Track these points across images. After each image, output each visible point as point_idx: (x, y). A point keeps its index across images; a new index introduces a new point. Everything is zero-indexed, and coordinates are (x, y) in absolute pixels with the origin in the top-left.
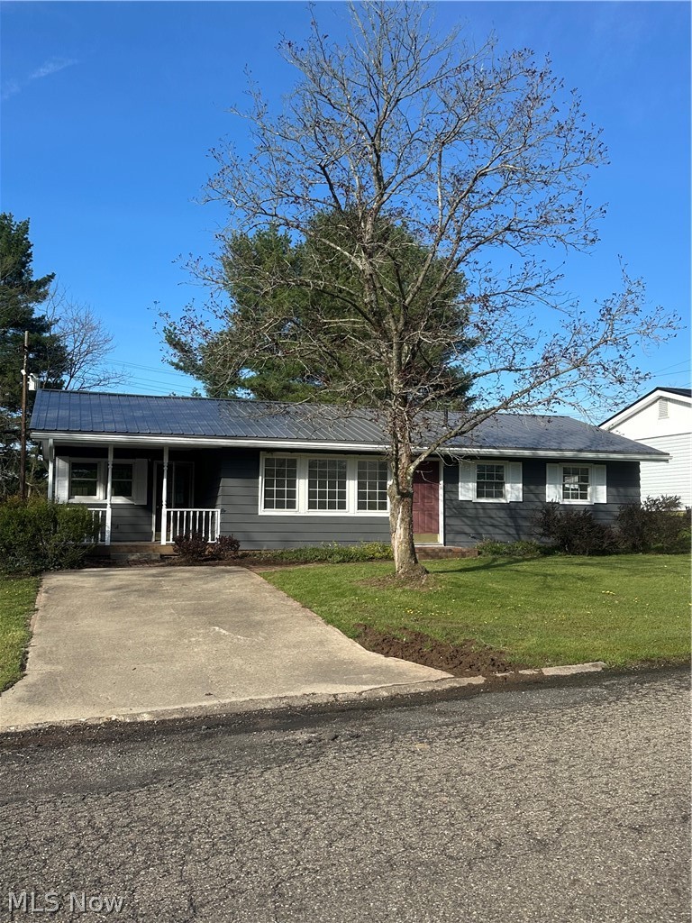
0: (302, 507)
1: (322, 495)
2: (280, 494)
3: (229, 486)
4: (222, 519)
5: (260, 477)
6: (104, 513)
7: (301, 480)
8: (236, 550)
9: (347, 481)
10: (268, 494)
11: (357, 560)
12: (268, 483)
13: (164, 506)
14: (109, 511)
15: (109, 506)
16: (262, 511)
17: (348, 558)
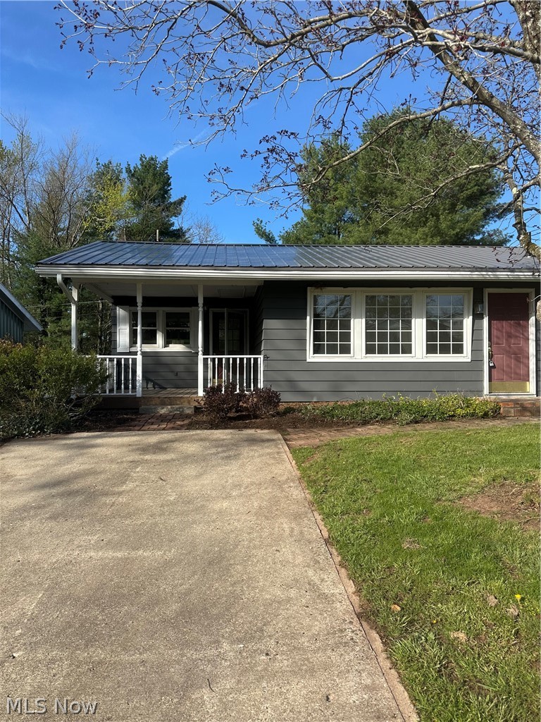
0: (358, 352)
1: (382, 337)
2: (332, 337)
3: (273, 327)
4: (265, 366)
5: (308, 318)
6: (134, 361)
7: (357, 320)
8: (277, 404)
9: (413, 320)
10: (317, 337)
11: (433, 418)
12: (317, 325)
13: (200, 353)
14: (139, 358)
15: (139, 353)
16: (311, 357)
17: (421, 417)
